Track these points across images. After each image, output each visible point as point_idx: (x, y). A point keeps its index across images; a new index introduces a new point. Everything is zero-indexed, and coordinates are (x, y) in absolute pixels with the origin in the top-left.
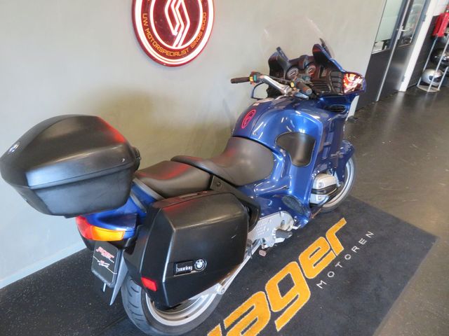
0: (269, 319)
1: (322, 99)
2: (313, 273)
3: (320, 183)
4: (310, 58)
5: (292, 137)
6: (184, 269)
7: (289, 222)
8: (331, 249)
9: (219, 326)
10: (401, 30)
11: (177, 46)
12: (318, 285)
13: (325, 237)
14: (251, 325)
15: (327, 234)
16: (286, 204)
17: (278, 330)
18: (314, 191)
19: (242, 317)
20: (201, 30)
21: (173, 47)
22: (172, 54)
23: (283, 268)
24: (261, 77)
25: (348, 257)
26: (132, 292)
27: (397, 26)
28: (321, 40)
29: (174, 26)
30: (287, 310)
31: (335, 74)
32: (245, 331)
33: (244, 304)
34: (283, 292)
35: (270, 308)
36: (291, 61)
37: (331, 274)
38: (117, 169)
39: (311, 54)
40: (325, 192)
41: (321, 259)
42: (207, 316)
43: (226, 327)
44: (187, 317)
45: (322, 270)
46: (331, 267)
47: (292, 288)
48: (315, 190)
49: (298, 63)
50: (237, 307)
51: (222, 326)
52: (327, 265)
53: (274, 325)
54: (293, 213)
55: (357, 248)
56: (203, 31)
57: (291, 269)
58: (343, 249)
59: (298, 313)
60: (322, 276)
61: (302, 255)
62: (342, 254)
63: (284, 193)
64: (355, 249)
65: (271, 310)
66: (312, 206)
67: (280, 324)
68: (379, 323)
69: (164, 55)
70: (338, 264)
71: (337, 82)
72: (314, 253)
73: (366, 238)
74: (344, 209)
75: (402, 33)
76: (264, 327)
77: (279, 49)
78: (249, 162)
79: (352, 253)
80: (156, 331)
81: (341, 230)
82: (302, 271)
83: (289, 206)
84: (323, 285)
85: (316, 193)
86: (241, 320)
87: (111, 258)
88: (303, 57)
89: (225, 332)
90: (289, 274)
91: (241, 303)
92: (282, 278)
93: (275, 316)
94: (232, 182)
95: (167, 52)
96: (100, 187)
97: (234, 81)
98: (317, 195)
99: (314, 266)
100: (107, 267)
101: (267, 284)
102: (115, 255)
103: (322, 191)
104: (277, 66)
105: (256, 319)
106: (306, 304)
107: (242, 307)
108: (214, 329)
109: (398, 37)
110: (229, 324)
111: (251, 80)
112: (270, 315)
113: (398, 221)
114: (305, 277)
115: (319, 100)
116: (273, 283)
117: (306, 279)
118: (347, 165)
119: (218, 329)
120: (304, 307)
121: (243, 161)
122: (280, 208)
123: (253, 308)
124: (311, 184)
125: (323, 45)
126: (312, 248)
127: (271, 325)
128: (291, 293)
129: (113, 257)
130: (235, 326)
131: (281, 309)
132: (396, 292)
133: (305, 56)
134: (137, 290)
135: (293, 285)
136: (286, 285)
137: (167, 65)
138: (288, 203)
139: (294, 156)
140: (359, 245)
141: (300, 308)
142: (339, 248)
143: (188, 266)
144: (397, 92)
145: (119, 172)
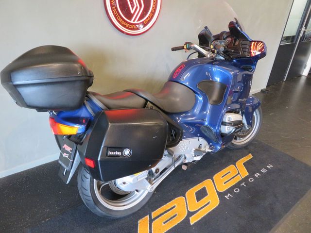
0: (185, 216)
1: (235, 61)
2: (223, 188)
3: (229, 118)
4: (227, 33)
5: (210, 84)
6: (114, 153)
7: (205, 147)
8: (239, 173)
9: (148, 216)
10: (303, 29)
11: (134, 21)
12: (226, 196)
13: (235, 165)
14: (171, 218)
15: (237, 164)
16: (203, 132)
17: (191, 224)
18: (224, 124)
19: (166, 212)
20: (151, 12)
21: (132, 22)
22: (130, 26)
23: (201, 182)
24: (192, 46)
25: (251, 180)
26: (84, 178)
27: (301, 27)
28: (235, 19)
29: (133, 7)
30: (200, 211)
31: (244, 42)
32: (166, 221)
33: (168, 204)
34: (198, 199)
35: (187, 208)
36: (214, 36)
37: (236, 190)
38: (74, 79)
39: (228, 30)
40: (233, 124)
41: (231, 179)
42: (139, 208)
43: (153, 218)
44: (124, 206)
45: (230, 186)
46: (237, 185)
47: (206, 197)
48: (225, 122)
49: (219, 36)
50: (163, 205)
51: (150, 217)
52: (234, 184)
53: (189, 221)
54: (208, 140)
55: (259, 175)
56: (153, 13)
57: (207, 184)
58: (248, 174)
59: (209, 214)
60: (230, 190)
61: (216, 175)
62: (247, 178)
63: (202, 124)
64: (257, 175)
65: (188, 210)
66: (223, 135)
67: (193, 220)
68: (272, 228)
69: (125, 26)
70: (243, 184)
71: (246, 48)
72: (226, 175)
73: (267, 169)
74: (252, 148)
75: (304, 32)
76: (181, 220)
77: (206, 28)
78: (178, 100)
79: (255, 178)
80: (99, 210)
81: (247, 162)
82: (215, 186)
83: (206, 134)
84: (230, 197)
85: (225, 125)
86: (165, 214)
87: (71, 151)
88: (222, 33)
89: (151, 221)
90: (205, 188)
91: (166, 203)
92: (199, 190)
93: (190, 214)
94: (162, 108)
95: (127, 25)
96: (61, 90)
97: (174, 49)
98: (226, 127)
99: (225, 183)
100: (67, 157)
101: (187, 193)
102: (73, 148)
103: (230, 124)
104: (204, 39)
105: (176, 215)
106: (215, 209)
107: (167, 206)
108: (144, 218)
109: (301, 35)
110: (156, 216)
111: (185, 48)
112: (187, 213)
113: (293, 159)
114: (217, 190)
115: (233, 61)
116: (192, 192)
117: (218, 192)
118: (255, 114)
119: (147, 218)
120: (213, 210)
121: (173, 99)
122: (199, 135)
123: (174, 207)
124: (222, 118)
125: (237, 23)
126: (225, 171)
127: (187, 220)
128: (204, 200)
129: (71, 149)
130: (160, 217)
131: (195, 210)
132: (287, 208)
133: (224, 32)
134: (88, 177)
135: (207, 194)
136: (201, 194)
137: (127, 34)
138: (205, 131)
139: (210, 97)
140: (261, 173)
141: (210, 211)
142: (245, 173)
143: (118, 151)
144: (300, 76)
145: (75, 81)
